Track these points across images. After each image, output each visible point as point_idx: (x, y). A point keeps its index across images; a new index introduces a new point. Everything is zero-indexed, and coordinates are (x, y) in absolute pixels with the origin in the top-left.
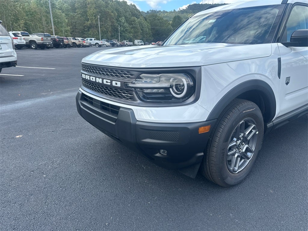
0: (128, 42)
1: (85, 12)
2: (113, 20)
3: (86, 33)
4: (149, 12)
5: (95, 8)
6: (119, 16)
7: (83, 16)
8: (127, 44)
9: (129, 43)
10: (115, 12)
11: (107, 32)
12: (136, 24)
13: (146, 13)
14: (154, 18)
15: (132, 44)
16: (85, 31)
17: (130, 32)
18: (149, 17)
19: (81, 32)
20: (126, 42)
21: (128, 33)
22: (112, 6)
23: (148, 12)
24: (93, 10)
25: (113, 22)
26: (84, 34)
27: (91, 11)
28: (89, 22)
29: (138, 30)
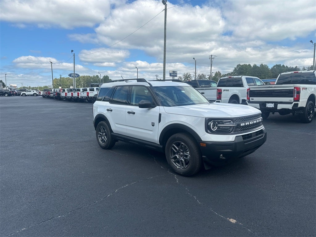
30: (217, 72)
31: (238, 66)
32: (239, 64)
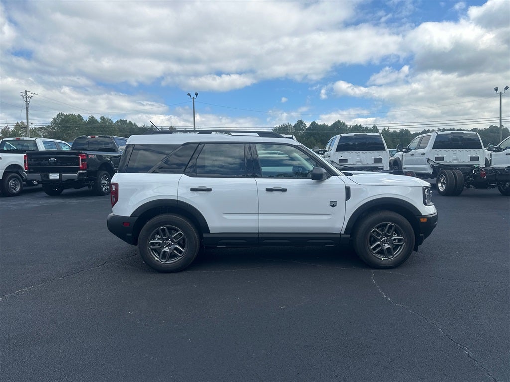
30: (18, 123)
31: (58, 115)
32: (61, 113)
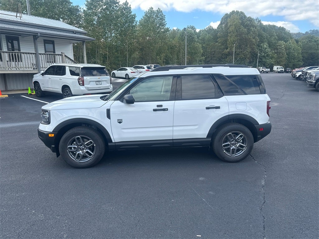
0: (265, 68)
1: (226, 41)
2: (254, 46)
3: (223, 60)
4: (308, 32)
5: (236, 36)
6: (262, 41)
7: (223, 44)
8: (263, 70)
9: (265, 70)
10: (257, 38)
11: (245, 58)
12: (281, 49)
13: (304, 34)
14: (309, 40)
15: (269, 71)
16: (222, 58)
17: (272, 58)
18: (303, 39)
19: (218, 59)
20: (262, 68)
21: (270, 58)
22: (254, 32)
23: (306, 33)
24: (234, 38)
25: (253, 49)
26: (222, 61)
27: (231, 39)
28: (228, 50)
29: (282, 55)
